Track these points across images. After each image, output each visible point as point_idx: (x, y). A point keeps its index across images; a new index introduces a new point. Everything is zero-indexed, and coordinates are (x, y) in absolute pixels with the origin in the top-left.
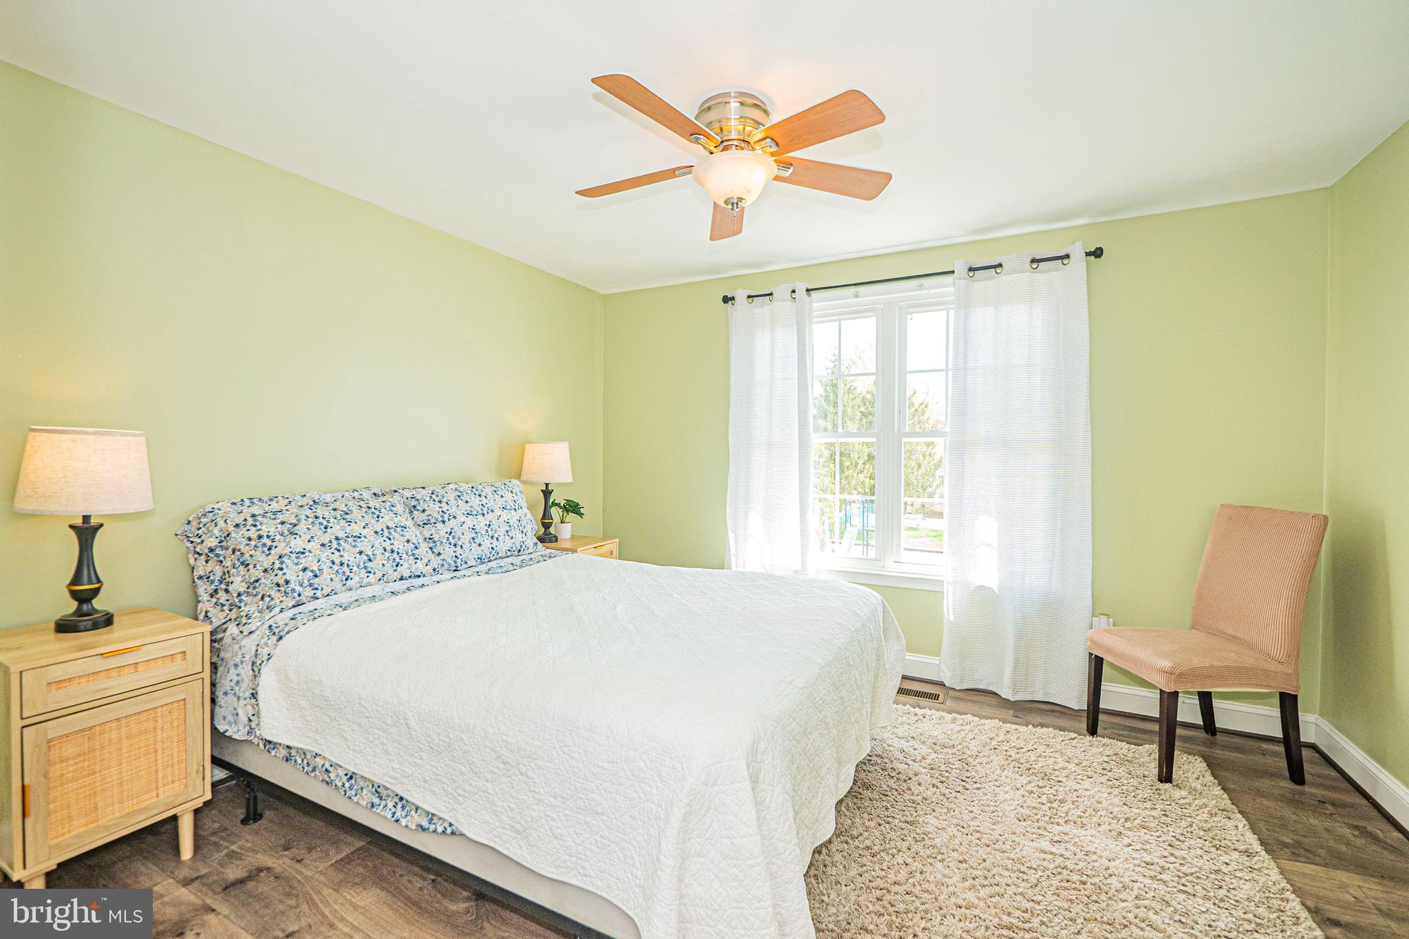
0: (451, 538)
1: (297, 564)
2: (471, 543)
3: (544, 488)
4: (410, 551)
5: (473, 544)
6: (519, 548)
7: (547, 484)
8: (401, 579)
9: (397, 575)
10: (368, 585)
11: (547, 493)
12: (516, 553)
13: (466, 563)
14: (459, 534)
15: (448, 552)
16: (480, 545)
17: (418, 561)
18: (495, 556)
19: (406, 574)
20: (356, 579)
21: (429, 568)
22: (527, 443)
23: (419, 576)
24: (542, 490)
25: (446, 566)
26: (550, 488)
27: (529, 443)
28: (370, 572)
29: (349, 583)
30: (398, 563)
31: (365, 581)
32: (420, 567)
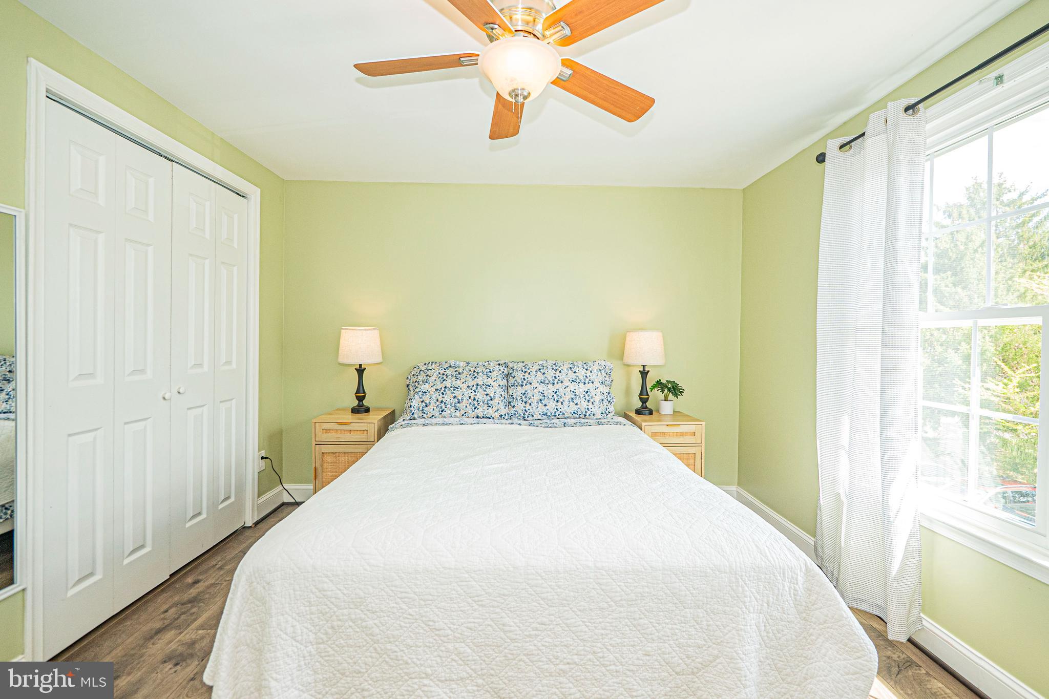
0: (523, 397)
1: (421, 398)
2: (538, 403)
3: (642, 369)
4: (486, 401)
5: (540, 404)
6: (584, 413)
7: (644, 367)
8: (477, 417)
9: (474, 414)
10: (455, 417)
11: (644, 373)
12: (583, 416)
13: (532, 416)
14: (530, 395)
15: (520, 406)
16: (545, 405)
17: (490, 408)
18: (558, 415)
19: (481, 415)
20: (448, 412)
21: (497, 414)
22: (628, 332)
23: (490, 418)
24: (640, 371)
25: (517, 415)
26: (647, 369)
27: (630, 332)
28: (457, 409)
29: (443, 413)
30: (476, 407)
31: (453, 414)
32: (491, 412)
